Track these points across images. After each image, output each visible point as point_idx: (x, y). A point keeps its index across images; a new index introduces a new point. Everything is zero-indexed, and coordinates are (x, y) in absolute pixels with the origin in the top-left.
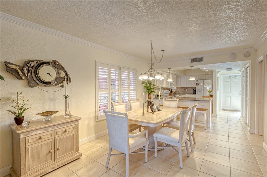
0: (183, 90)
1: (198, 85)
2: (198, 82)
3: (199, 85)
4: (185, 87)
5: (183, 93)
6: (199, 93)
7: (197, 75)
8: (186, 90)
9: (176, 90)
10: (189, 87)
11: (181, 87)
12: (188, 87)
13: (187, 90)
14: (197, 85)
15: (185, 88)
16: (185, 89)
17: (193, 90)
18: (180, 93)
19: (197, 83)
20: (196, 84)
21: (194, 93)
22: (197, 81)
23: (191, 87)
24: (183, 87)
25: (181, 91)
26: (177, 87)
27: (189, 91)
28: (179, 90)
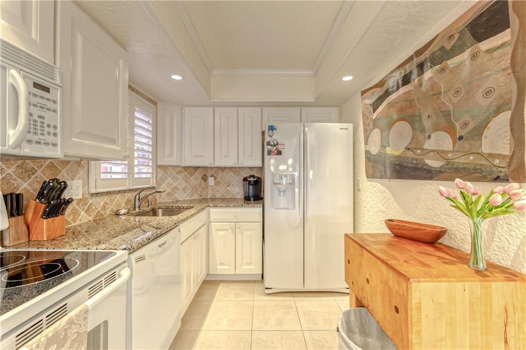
0: (196, 179)
2: (277, 136)
3: (279, 153)
4: (205, 168)
5: (196, 197)
6: (283, 201)
7: (261, 106)
8: (211, 181)
9: (153, 183)
10: (223, 169)
11: (186, 168)
12: (217, 164)
13: (217, 183)
14: (270, 153)
15: (205, 173)
16: (205, 178)
17: (241, 183)
21: (247, 199)
22: (272, 128)
23: (231, 168)
24: (196, 168)
25: (184, 190)
26: (161, 169)
27: (223, 185)
28: (176, 182)
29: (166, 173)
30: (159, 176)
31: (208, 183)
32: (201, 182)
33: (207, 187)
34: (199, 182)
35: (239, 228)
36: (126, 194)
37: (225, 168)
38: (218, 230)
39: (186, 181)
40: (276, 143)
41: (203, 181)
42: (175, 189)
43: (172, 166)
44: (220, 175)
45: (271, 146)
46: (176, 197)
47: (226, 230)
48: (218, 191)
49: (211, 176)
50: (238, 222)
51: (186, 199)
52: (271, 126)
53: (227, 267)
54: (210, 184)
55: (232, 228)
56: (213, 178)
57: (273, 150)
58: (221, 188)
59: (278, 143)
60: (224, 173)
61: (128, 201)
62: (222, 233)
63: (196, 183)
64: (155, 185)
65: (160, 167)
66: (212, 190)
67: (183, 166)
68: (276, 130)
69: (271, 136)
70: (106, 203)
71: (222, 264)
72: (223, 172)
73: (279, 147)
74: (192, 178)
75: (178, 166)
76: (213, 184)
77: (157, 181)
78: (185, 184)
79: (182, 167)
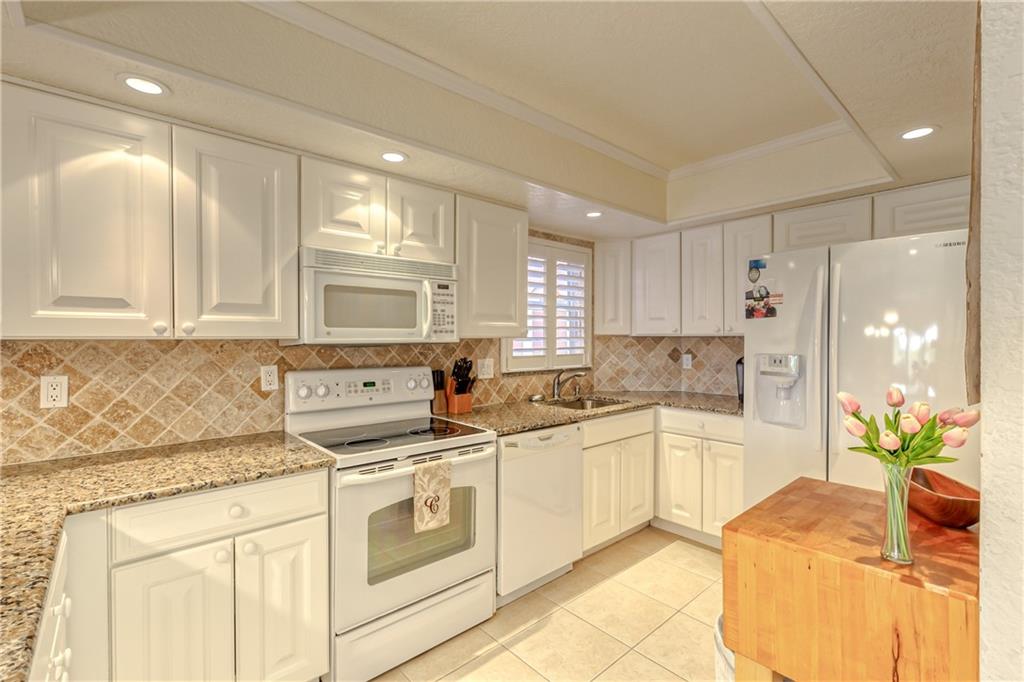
0: (658, 358)
1: (761, 308)
2: (766, 280)
3: (771, 312)
4: (674, 338)
5: (657, 388)
6: (783, 411)
7: (771, 211)
8: (687, 361)
9: (587, 362)
11: (640, 339)
13: (698, 366)
14: (751, 313)
15: (676, 348)
16: (675, 356)
18: (629, 383)
19: (749, 296)
20: (743, 304)
22: (756, 265)
24: (658, 339)
25: (637, 374)
26: (601, 340)
27: (708, 370)
28: (622, 362)
29: (608, 347)
30: (597, 352)
31: (681, 365)
32: (667, 362)
33: (680, 372)
34: (663, 362)
35: (709, 449)
36: (545, 376)
37: (713, 338)
38: (672, 447)
39: (640, 360)
40: (764, 293)
41: (670, 361)
42: (622, 373)
43: (617, 336)
44: (704, 348)
45: (755, 299)
46: (623, 386)
47: (687, 449)
48: (699, 379)
49: (686, 353)
50: (708, 439)
51: (640, 389)
52: (756, 262)
53: (687, 515)
54: (685, 367)
55: (696, 447)
56: (690, 356)
57: (758, 307)
58: (704, 375)
59: (768, 293)
60: (709, 347)
61: (547, 385)
62: (680, 453)
63: (657, 364)
64: (590, 365)
65: (599, 337)
66: (689, 378)
67: (634, 335)
68: (764, 267)
69: (754, 281)
70: (519, 385)
71: (679, 507)
72: (708, 344)
73: (771, 301)
74: (650, 356)
75: (626, 336)
76: (690, 367)
77: (593, 359)
78: (638, 365)
79: (633, 337)
